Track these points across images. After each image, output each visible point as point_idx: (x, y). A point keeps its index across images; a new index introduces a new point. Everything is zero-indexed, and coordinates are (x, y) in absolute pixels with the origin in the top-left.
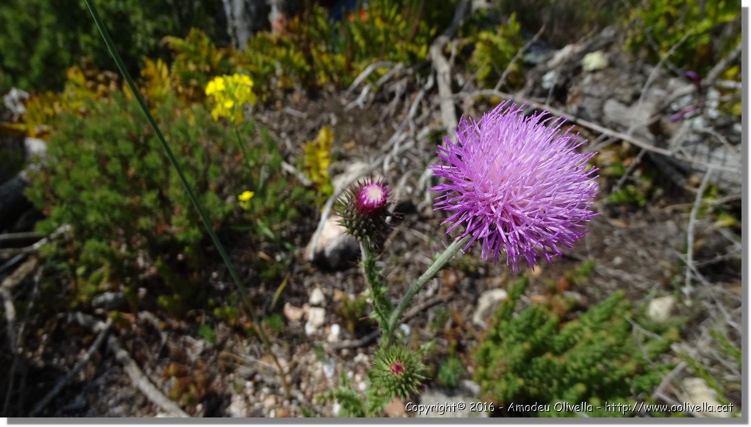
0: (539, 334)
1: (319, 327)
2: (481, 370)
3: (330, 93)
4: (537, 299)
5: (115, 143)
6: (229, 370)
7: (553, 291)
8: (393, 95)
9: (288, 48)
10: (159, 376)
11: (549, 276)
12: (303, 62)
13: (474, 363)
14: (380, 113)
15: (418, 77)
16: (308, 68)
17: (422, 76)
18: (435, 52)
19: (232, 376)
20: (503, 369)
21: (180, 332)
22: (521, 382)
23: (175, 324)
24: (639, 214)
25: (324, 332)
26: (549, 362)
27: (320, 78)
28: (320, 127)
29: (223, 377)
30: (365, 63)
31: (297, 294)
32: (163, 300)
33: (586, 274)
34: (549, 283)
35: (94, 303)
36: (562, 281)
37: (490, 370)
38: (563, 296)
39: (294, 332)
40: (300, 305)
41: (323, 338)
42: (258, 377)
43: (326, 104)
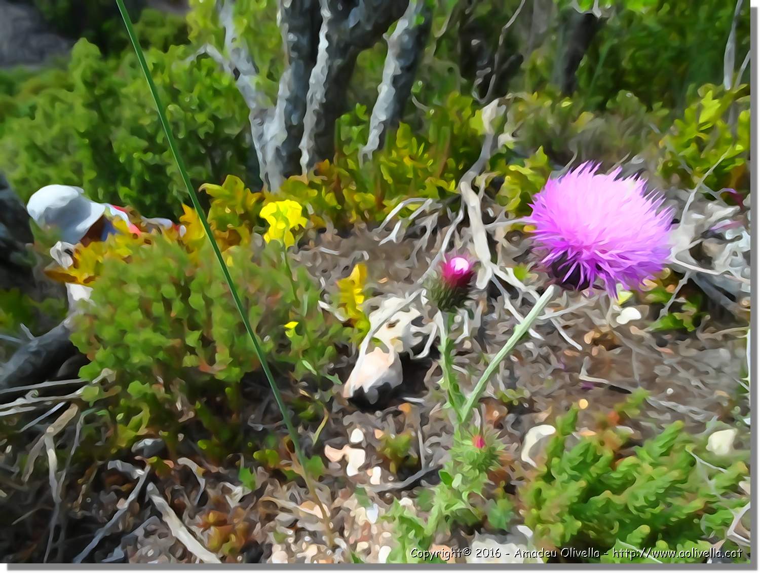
0: (594, 470)
1: (360, 469)
2: (534, 511)
3: (361, 230)
4: (587, 434)
5: (158, 287)
6: (270, 518)
7: (603, 426)
8: (424, 230)
9: (320, 190)
10: (198, 525)
11: (598, 409)
12: (334, 203)
13: (526, 506)
14: (413, 247)
15: (449, 210)
16: (339, 207)
17: (452, 211)
18: (464, 187)
19: (272, 524)
20: (558, 511)
21: (219, 478)
22: (579, 524)
23: (214, 469)
24: (688, 341)
25: (366, 474)
26: (609, 502)
27: (351, 216)
28: (353, 265)
29: (263, 525)
30: (395, 200)
31: (337, 434)
32: (201, 445)
33: (638, 407)
34: (599, 416)
35: (133, 449)
36: (612, 414)
37: (544, 513)
38: (615, 431)
39: (336, 475)
40: (340, 447)
41: (366, 480)
42: (299, 525)
43: (359, 242)
